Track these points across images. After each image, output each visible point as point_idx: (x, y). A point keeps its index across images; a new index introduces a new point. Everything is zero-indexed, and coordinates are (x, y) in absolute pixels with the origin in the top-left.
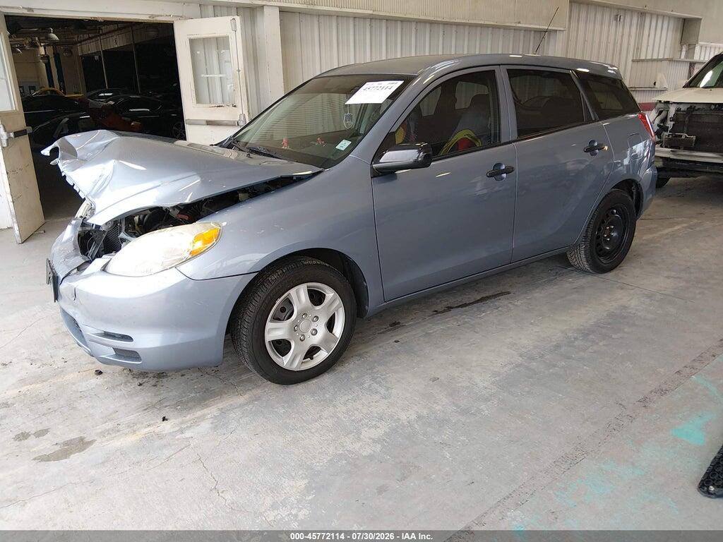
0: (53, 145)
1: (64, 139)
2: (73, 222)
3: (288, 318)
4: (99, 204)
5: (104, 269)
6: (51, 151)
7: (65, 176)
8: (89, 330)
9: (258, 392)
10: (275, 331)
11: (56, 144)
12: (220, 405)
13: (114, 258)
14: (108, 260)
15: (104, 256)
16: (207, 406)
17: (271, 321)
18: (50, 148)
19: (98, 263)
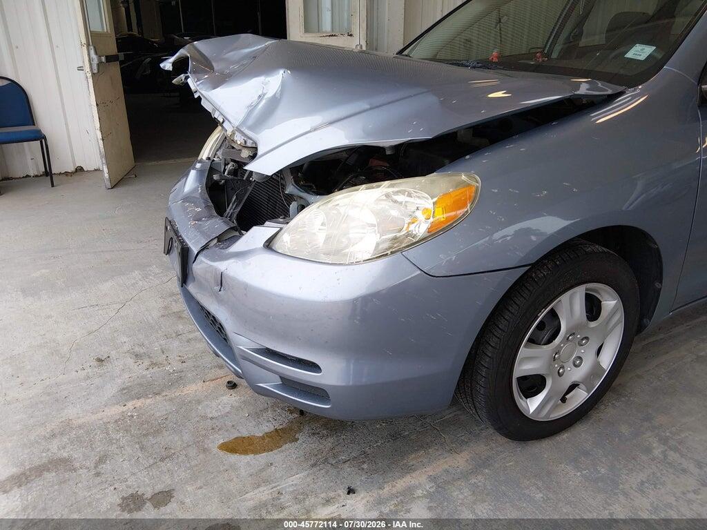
0: (177, 54)
1: (193, 45)
2: (198, 165)
3: (550, 341)
4: (265, 139)
5: (269, 245)
6: (174, 64)
7: (199, 99)
8: (243, 342)
9: (481, 448)
10: (529, 362)
11: (182, 52)
12: (430, 470)
13: (285, 227)
14: (274, 231)
15: (267, 223)
16: (409, 470)
17: (525, 346)
18: (172, 59)
19: (258, 234)
